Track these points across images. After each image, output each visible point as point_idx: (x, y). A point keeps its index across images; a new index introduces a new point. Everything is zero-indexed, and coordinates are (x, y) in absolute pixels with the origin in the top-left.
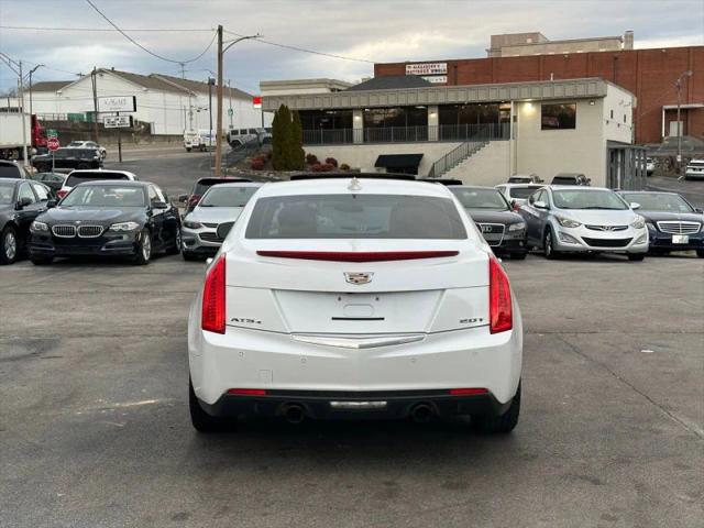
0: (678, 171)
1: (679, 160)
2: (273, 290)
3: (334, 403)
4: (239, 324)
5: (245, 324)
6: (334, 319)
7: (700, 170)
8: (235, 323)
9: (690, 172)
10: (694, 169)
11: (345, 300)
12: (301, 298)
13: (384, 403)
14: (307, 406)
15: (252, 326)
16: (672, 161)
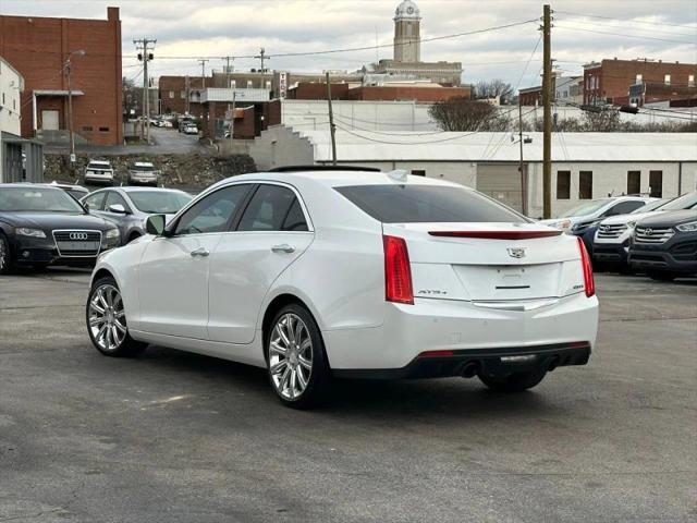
0: (73, 174)
1: (73, 160)
2: (452, 265)
3: (503, 359)
4: (427, 295)
5: (432, 295)
6: (498, 288)
7: (103, 173)
8: (422, 295)
9: (90, 175)
10: (95, 172)
11: (504, 272)
12: (474, 270)
13: (532, 356)
14: (483, 362)
15: (439, 297)
16: (65, 161)
